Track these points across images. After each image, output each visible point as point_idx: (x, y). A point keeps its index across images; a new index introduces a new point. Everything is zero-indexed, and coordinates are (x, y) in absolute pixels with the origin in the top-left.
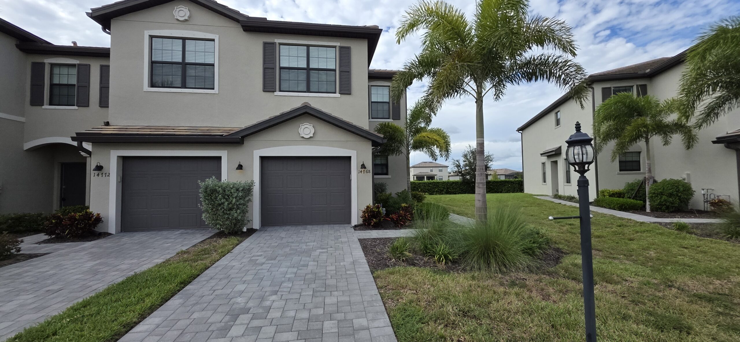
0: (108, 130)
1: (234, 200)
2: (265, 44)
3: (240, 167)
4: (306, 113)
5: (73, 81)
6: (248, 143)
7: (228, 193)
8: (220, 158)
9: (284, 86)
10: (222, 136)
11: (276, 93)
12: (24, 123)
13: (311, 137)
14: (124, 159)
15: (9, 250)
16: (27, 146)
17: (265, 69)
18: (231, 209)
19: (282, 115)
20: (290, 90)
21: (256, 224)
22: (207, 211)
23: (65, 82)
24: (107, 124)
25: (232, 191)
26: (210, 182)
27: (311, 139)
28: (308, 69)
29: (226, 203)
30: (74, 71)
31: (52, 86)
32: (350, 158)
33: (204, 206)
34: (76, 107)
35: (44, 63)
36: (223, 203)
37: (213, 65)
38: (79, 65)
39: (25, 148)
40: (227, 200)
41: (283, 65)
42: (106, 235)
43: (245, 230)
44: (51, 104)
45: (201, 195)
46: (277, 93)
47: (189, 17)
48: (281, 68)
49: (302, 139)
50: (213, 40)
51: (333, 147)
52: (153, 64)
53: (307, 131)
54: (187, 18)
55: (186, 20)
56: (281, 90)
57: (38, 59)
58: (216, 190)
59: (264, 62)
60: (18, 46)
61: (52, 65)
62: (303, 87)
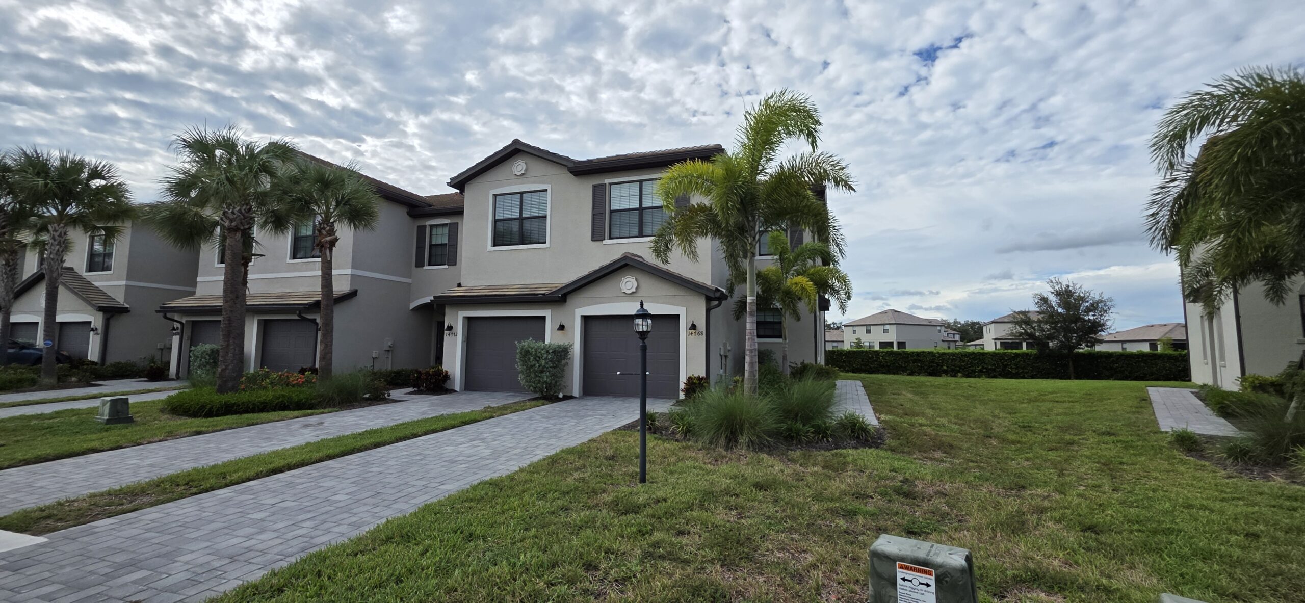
0: (459, 292)
1: (543, 362)
2: (595, 187)
3: (562, 328)
4: (626, 265)
5: (445, 241)
6: (572, 301)
7: (539, 355)
8: (544, 318)
9: (616, 233)
10: (544, 294)
11: (604, 242)
12: (410, 284)
13: (633, 292)
14: (469, 320)
15: (384, 394)
16: (413, 305)
17: (594, 215)
18: (542, 372)
19: (602, 269)
20: (622, 236)
21: (576, 391)
22: (522, 372)
23: (440, 242)
24: (459, 285)
25: (543, 352)
26: (527, 343)
27: (635, 295)
28: (641, 210)
29: (537, 365)
30: (446, 230)
31: (431, 246)
32: (678, 316)
33: (519, 367)
34: (446, 266)
35: (425, 226)
36: (534, 365)
37: (545, 217)
38: (450, 224)
39: (411, 308)
40: (538, 361)
41: (615, 207)
42: (453, 391)
43: (561, 396)
44: (430, 265)
45: (518, 356)
46: (607, 241)
47: (526, 170)
48: (612, 212)
49: (624, 295)
50: (546, 190)
51: (658, 303)
52: (496, 221)
53: (629, 285)
54: (523, 172)
55: (523, 174)
56: (612, 236)
57: (421, 222)
58: (528, 351)
59: (594, 208)
60: (408, 213)
61: (432, 226)
62: (635, 231)
